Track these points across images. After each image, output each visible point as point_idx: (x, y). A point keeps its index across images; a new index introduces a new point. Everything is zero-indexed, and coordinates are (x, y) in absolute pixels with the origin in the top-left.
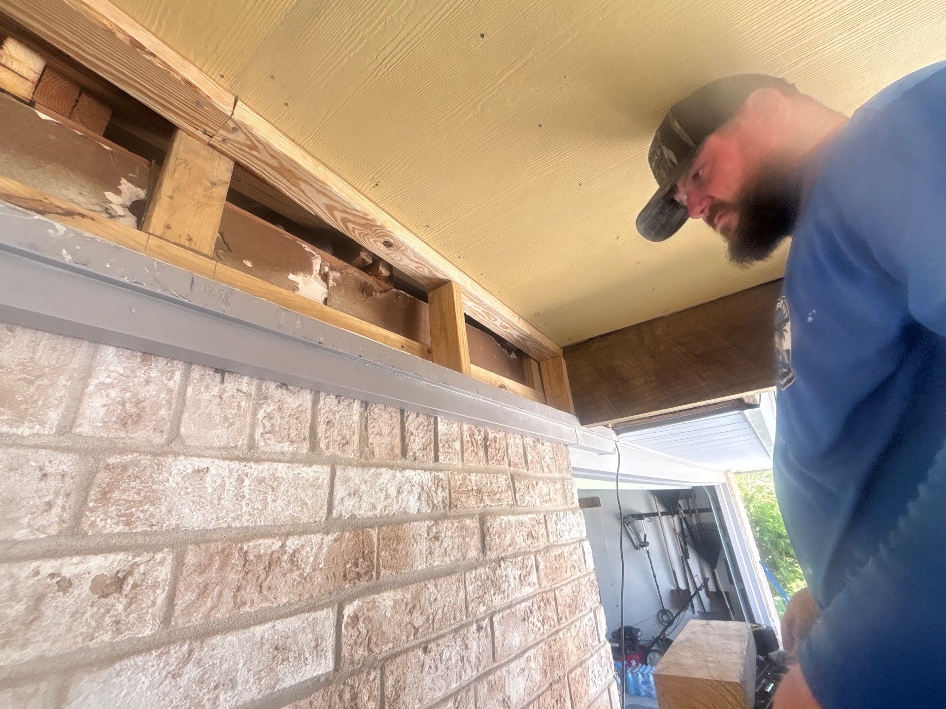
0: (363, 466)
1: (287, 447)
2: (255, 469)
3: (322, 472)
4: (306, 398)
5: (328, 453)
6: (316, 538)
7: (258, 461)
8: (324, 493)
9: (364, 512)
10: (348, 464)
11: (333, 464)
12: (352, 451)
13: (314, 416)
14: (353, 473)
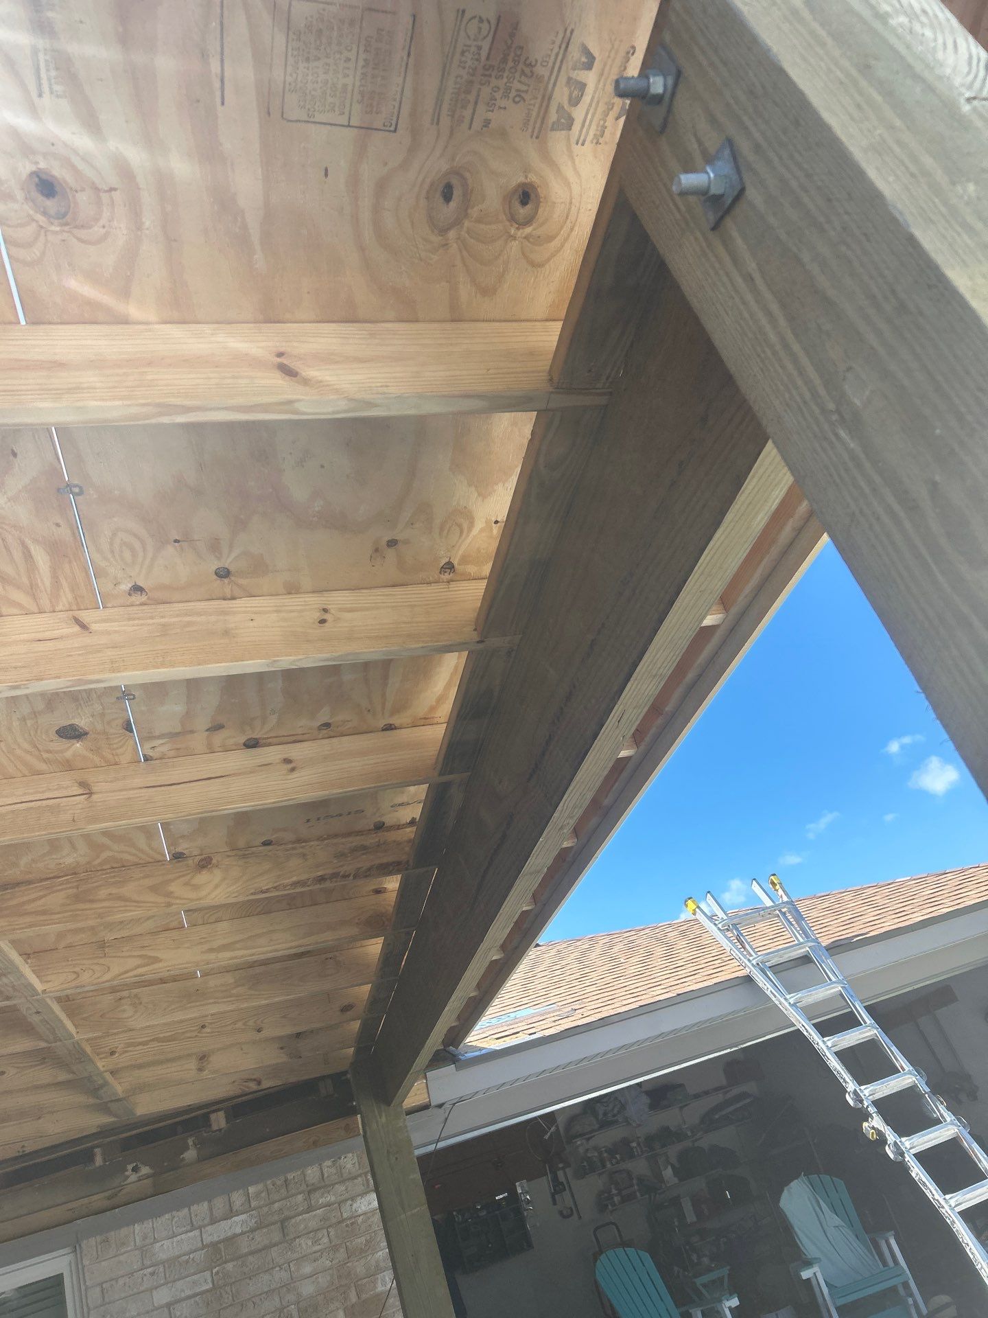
0: (212, 1224)
5: (197, 1226)
6: (199, 1253)
7: (176, 1236)
8: (199, 1238)
12: (206, 1221)
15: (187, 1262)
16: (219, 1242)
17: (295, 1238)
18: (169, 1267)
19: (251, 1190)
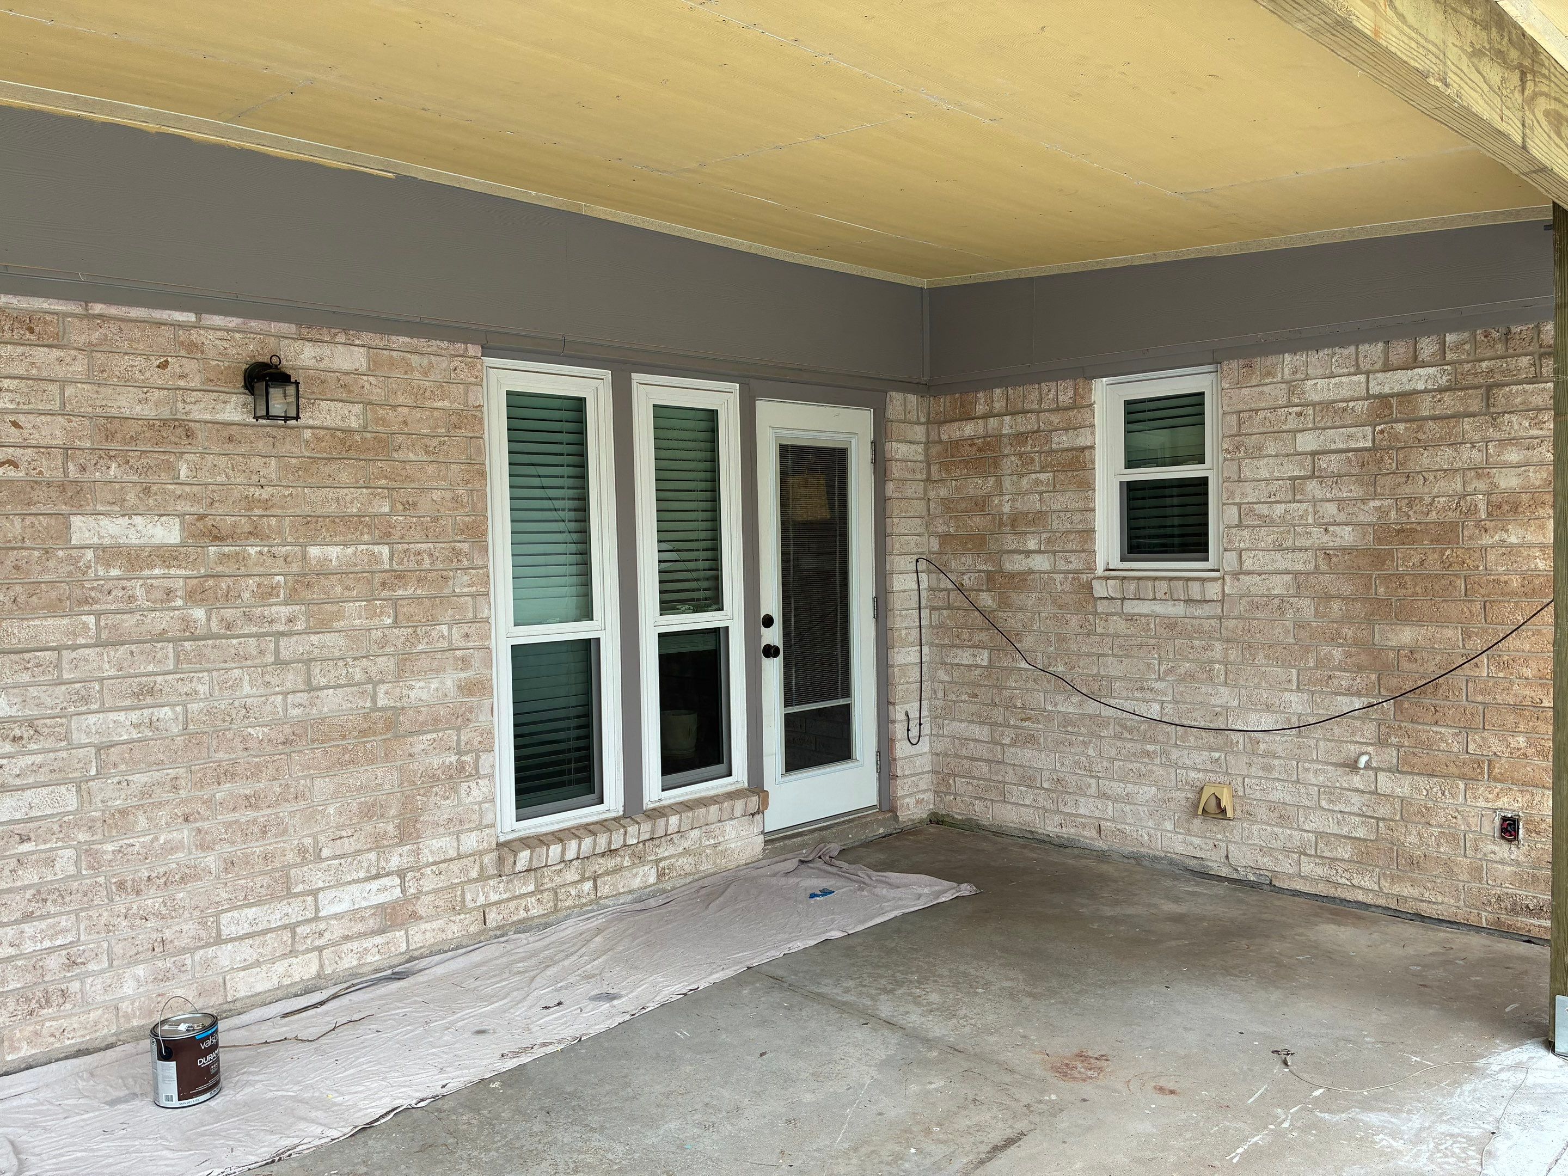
0: (1385, 371)
1: (1345, 370)
2: (1333, 380)
3: (1362, 378)
4: (1352, 348)
5: (1364, 369)
6: (1361, 403)
7: (1334, 377)
8: (1364, 385)
9: (1387, 390)
10: (1378, 371)
11: (1367, 373)
12: (1378, 366)
13: (1357, 354)
14: (1379, 375)
15: (1344, 410)
16: (1392, 396)
17: (1504, 413)
18: (1321, 411)
19: (1450, 338)
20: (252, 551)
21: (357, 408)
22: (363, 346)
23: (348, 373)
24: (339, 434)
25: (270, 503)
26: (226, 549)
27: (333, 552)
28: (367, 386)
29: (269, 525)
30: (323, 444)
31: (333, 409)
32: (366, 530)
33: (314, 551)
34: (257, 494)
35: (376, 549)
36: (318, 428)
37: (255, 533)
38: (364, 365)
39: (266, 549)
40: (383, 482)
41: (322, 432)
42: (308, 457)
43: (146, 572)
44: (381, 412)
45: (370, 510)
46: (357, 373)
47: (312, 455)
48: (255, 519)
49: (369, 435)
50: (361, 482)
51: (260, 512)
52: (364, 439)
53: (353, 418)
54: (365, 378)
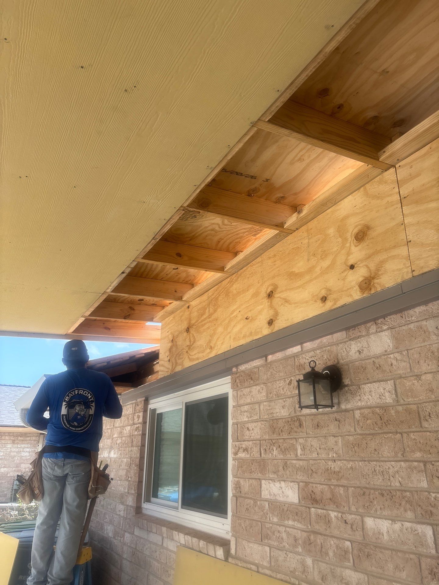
20: (333, 514)
21: (389, 385)
22: (388, 329)
23: (380, 356)
24: (377, 410)
25: (340, 475)
26: (320, 511)
27: (384, 525)
28: (394, 362)
29: (340, 494)
30: (368, 422)
31: (373, 390)
32: (408, 506)
33: (370, 522)
34: (333, 467)
35: (420, 528)
36: (364, 408)
37: (333, 500)
38: (391, 345)
39: (340, 515)
40: (418, 455)
41: (366, 411)
42: (361, 435)
43: (286, 522)
44: (408, 384)
45: (410, 485)
46: (386, 353)
47: (362, 432)
48: (332, 487)
49: (400, 408)
50: (399, 455)
51: (334, 482)
52: (397, 412)
53: (387, 394)
54: (392, 356)
